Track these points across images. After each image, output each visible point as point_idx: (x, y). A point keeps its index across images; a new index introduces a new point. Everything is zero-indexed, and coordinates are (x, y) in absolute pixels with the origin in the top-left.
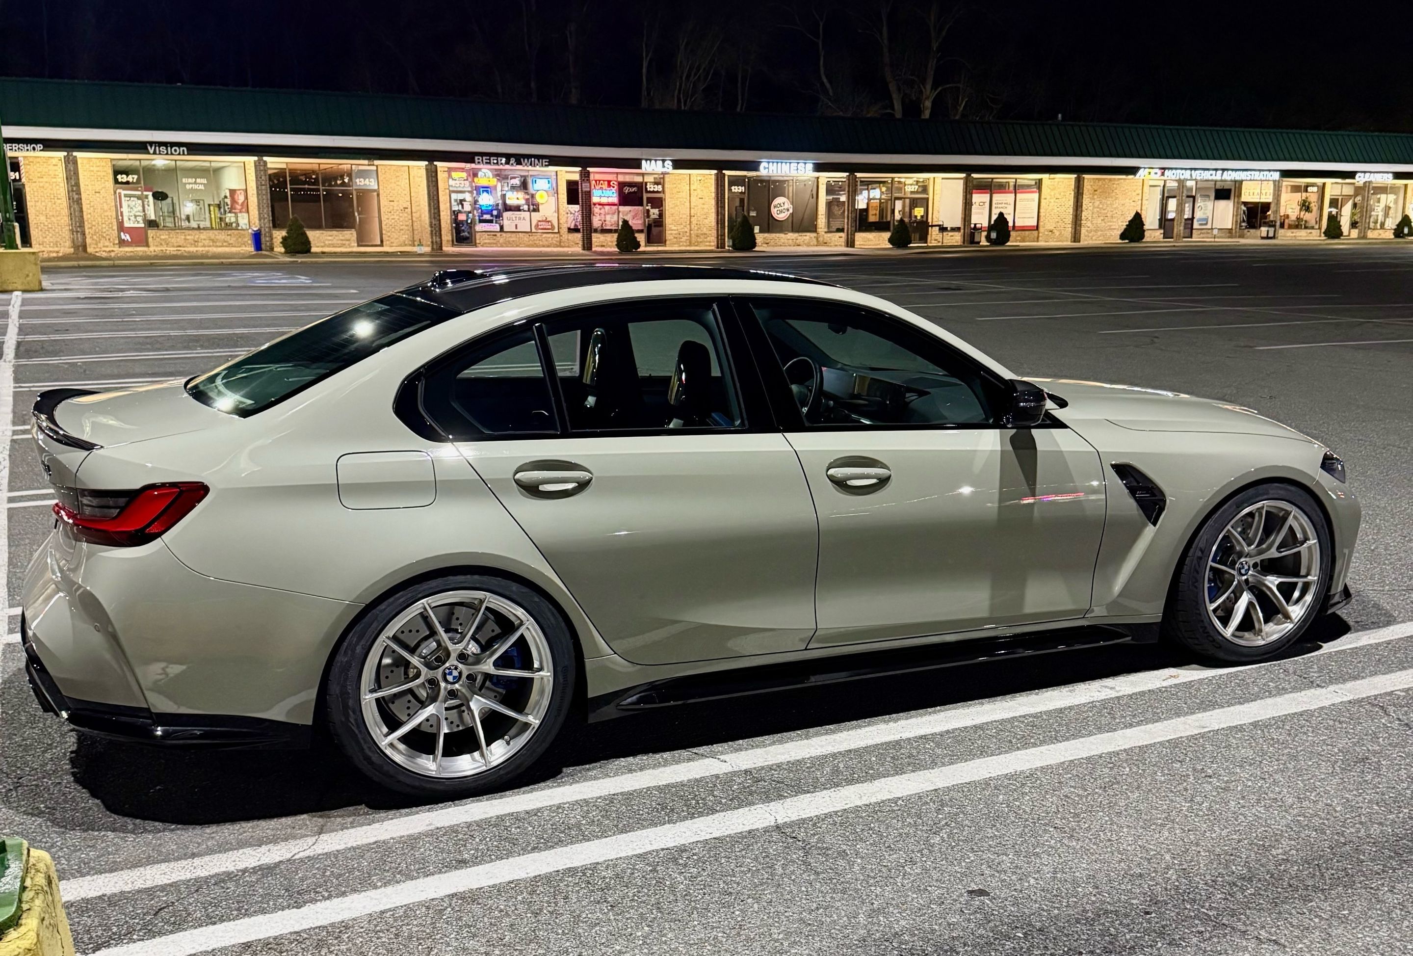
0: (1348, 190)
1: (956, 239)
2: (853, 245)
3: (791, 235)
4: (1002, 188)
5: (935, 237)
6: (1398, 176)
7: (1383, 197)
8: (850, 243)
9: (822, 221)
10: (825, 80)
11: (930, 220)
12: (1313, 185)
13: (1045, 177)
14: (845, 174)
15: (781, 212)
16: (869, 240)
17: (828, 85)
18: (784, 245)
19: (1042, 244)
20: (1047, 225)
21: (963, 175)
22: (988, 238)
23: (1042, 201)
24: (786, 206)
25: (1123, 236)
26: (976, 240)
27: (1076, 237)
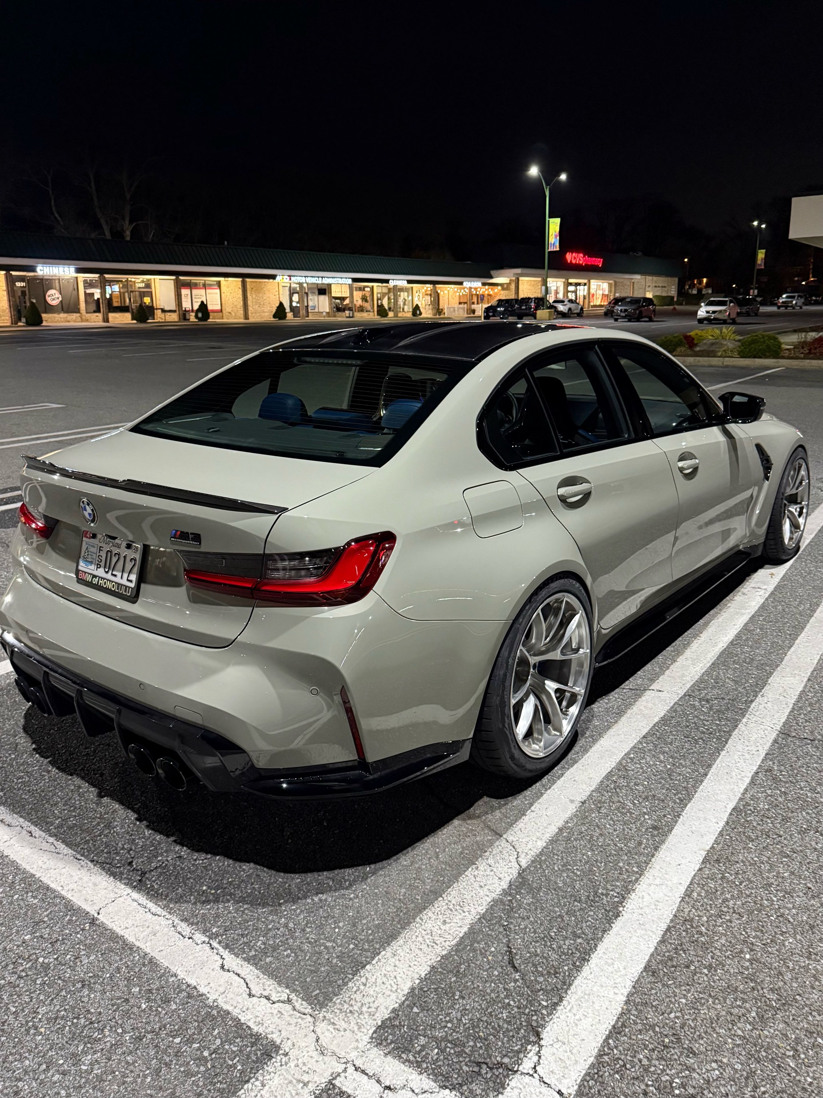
0: (385, 290)
1: (174, 317)
2: (108, 321)
3: (63, 315)
4: (196, 286)
5: (159, 316)
6: (409, 282)
7: (402, 294)
8: (106, 320)
9: (82, 305)
10: (57, 215)
11: (155, 305)
12: (368, 287)
13: (221, 279)
14: (97, 275)
15: (54, 299)
16: (116, 318)
17: (59, 218)
18: (58, 321)
19: (225, 320)
20: (227, 309)
21: (174, 277)
22: (196, 317)
23: (223, 295)
24: (57, 296)
25: (275, 316)
26: (187, 317)
27: (246, 317)
